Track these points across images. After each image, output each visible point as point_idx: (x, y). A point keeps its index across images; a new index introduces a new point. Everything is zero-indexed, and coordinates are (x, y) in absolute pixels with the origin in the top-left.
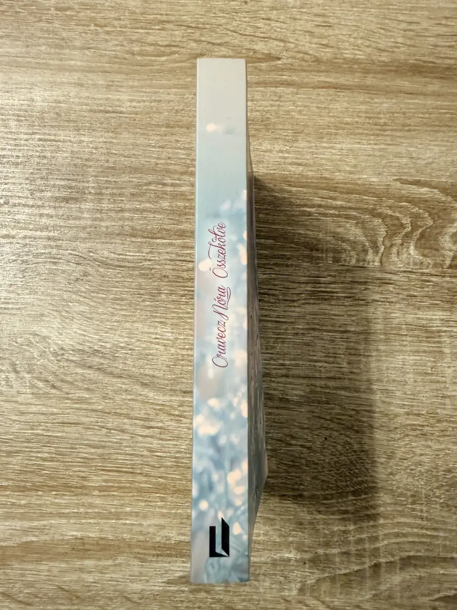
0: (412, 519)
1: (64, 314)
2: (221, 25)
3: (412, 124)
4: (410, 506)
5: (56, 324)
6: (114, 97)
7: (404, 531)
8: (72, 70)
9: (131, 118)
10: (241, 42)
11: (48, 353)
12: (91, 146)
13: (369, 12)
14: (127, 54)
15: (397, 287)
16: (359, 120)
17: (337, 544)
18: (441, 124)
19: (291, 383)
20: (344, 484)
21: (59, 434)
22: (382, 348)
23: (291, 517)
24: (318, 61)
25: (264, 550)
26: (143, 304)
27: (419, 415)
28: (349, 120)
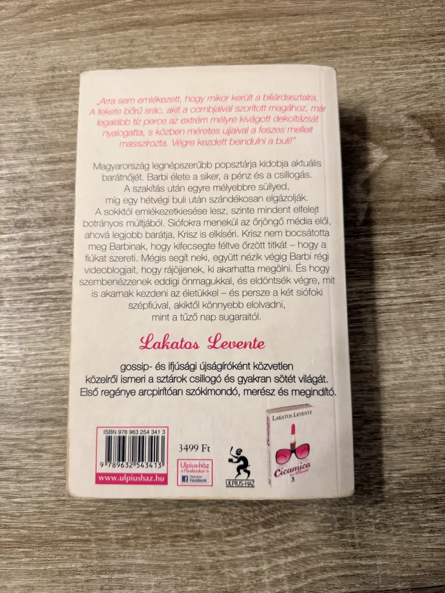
0: (341, 548)
4: (337, 532)
7: (332, 565)
18: (336, 47)
20: (252, 514)
23: (187, 562)
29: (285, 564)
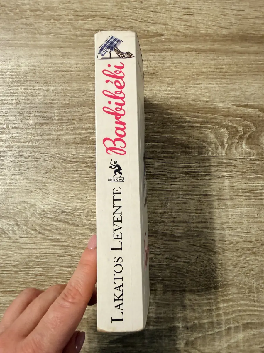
0: (248, 301)
1: (44, 191)
2: (127, 17)
3: (242, 71)
4: (247, 294)
5: (39, 196)
6: (67, 62)
7: (244, 309)
8: (41, 47)
9: (77, 74)
10: (140, 26)
11: (36, 213)
12: (55, 91)
13: (215, 5)
14: (73, 36)
15: (236, 168)
16: (211, 70)
17: (206, 317)
18: (259, 71)
19: (176, 226)
20: (209, 283)
21: (44, 260)
22: (228, 203)
24: (185, 36)
25: (164, 322)
26: (89, 183)
27: (251, 242)
28: (205, 70)
29: (223, 307)
